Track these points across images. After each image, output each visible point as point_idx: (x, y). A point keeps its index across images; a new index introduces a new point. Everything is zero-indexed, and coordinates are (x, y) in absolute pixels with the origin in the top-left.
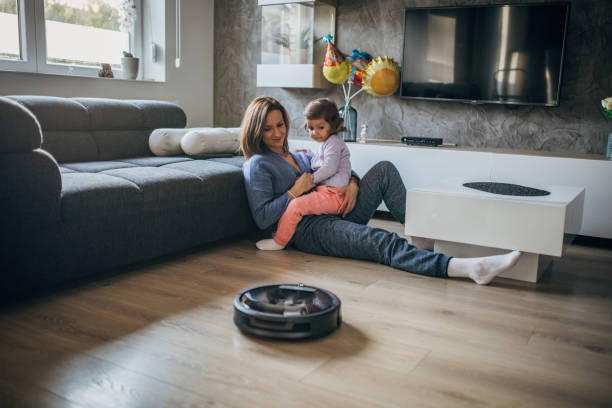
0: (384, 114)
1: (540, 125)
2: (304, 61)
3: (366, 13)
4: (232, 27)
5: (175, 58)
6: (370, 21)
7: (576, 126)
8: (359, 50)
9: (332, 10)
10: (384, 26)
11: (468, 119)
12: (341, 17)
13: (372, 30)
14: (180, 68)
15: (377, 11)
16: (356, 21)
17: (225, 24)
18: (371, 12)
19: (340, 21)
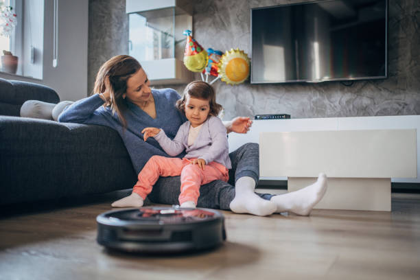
0: (237, 100)
1: (372, 98)
2: (165, 56)
3: (218, 19)
4: (104, 39)
5: (53, 59)
6: (221, 25)
7: (402, 96)
8: (213, 48)
9: (190, 18)
10: (234, 28)
11: (310, 99)
12: (197, 24)
13: (225, 32)
14: (57, 67)
15: (227, 16)
16: (210, 26)
17: (97, 38)
18: (222, 17)
19: (196, 27)
